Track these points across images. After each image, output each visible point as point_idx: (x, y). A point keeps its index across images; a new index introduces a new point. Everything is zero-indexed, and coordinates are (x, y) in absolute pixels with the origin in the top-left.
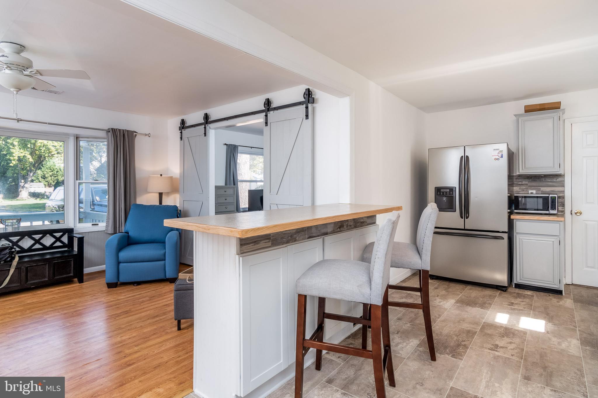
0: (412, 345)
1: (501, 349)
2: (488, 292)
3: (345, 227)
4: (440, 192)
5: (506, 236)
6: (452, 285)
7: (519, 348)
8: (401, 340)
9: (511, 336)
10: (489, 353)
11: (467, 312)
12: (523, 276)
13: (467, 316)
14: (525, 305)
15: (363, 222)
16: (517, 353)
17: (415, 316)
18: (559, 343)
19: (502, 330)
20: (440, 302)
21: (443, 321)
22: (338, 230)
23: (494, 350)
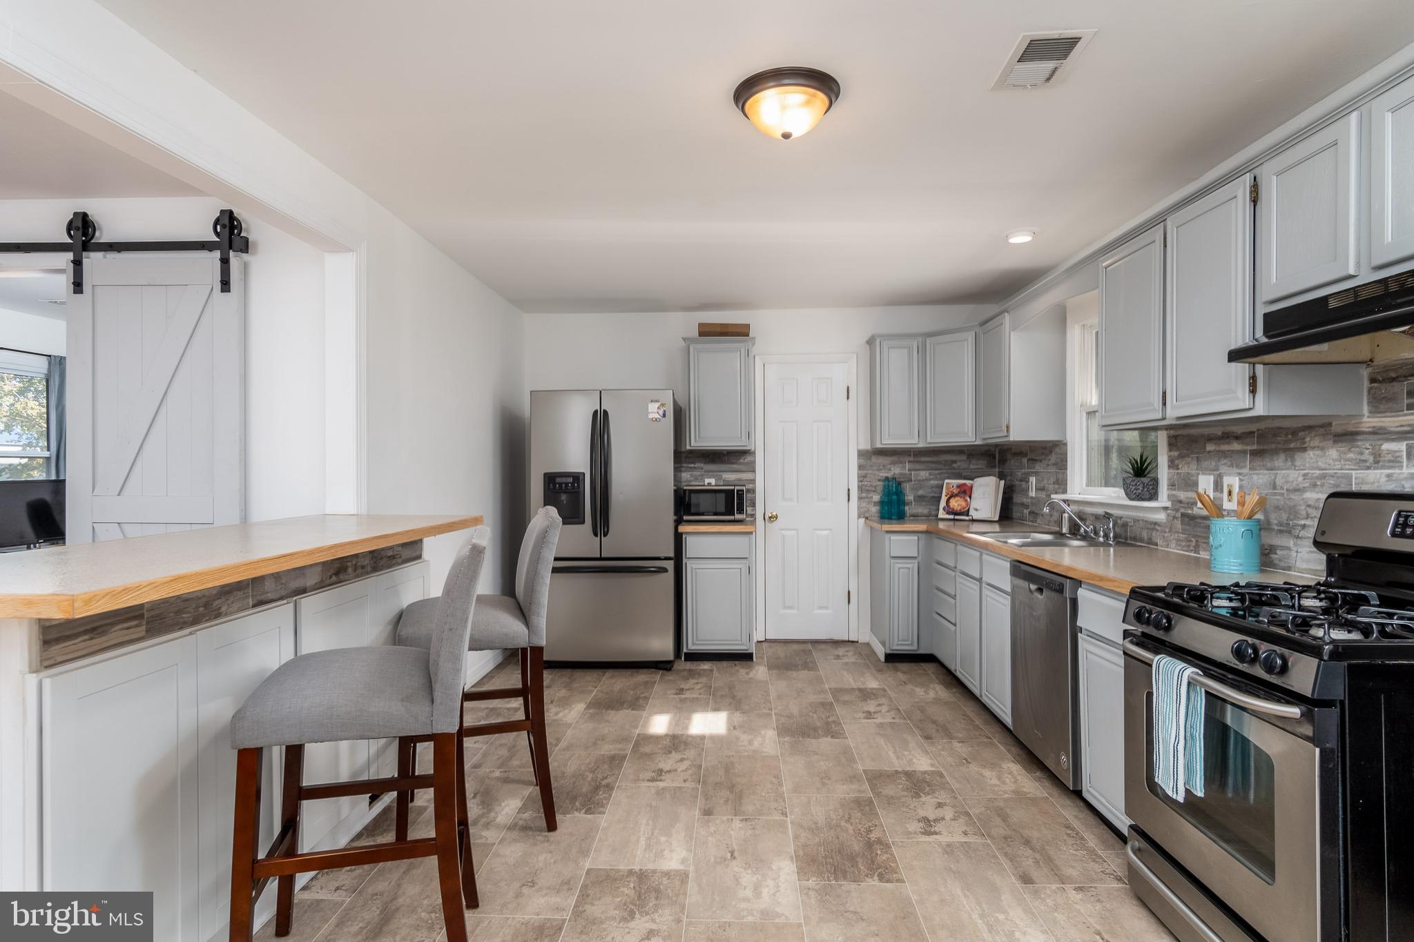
0: (507, 814)
1: (668, 775)
2: (642, 677)
3: (350, 570)
4: (555, 484)
5: (670, 565)
6: (578, 674)
7: (695, 766)
8: (484, 808)
9: (683, 747)
10: (649, 787)
11: (608, 721)
12: (697, 637)
13: (609, 730)
14: (700, 689)
15: (393, 557)
16: (692, 775)
17: (509, 751)
18: (751, 742)
19: (667, 742)
20: (557, 714)
21: (564, 750)
22: (331, 580)
23: (657, 780)
